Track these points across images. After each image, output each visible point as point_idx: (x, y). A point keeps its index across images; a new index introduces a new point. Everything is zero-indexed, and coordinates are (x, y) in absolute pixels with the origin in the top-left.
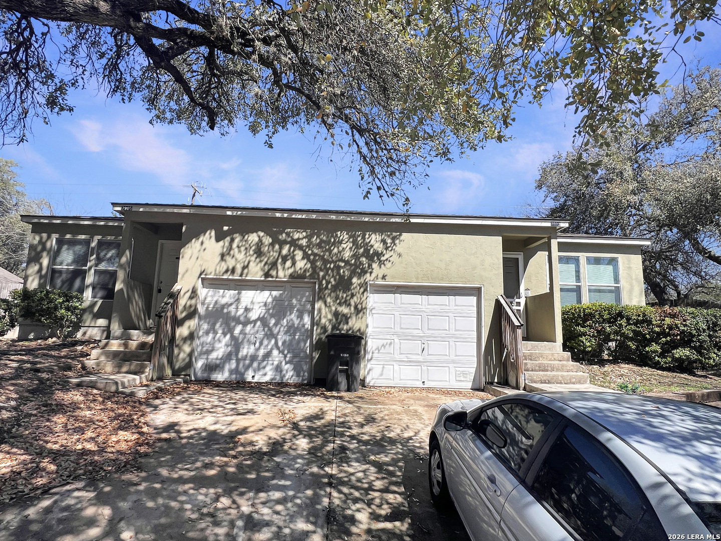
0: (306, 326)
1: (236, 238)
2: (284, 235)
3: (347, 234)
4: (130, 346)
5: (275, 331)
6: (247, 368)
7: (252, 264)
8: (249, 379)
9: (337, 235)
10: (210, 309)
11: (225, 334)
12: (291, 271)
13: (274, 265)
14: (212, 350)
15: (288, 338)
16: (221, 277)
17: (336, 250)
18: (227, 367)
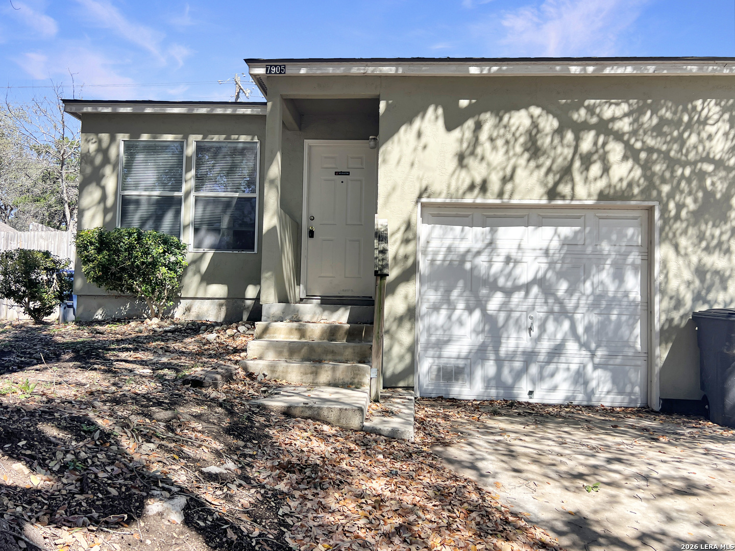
0: (632, 296)
1: (485, 121)
2: (583, 112)
3: (716, 104)
4: (308, 334)
5: (570, 304)
6: (518, 376)
7: (520, 174)
8: (524, 397)
9: (694, 108)
10: (438, 263)
11: (470, 310)
12: (601, 184)
13: (566, 173)
14: (448, 342)
15: (594, 318)
16: (460, 201)
17: (694, 139)
18: (479, 374)
